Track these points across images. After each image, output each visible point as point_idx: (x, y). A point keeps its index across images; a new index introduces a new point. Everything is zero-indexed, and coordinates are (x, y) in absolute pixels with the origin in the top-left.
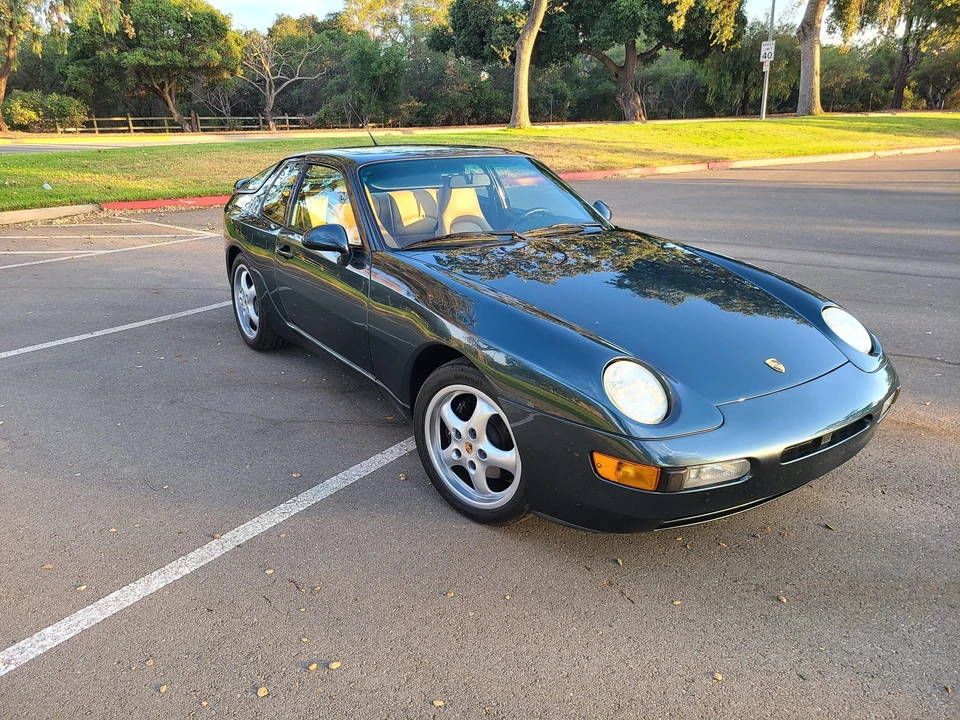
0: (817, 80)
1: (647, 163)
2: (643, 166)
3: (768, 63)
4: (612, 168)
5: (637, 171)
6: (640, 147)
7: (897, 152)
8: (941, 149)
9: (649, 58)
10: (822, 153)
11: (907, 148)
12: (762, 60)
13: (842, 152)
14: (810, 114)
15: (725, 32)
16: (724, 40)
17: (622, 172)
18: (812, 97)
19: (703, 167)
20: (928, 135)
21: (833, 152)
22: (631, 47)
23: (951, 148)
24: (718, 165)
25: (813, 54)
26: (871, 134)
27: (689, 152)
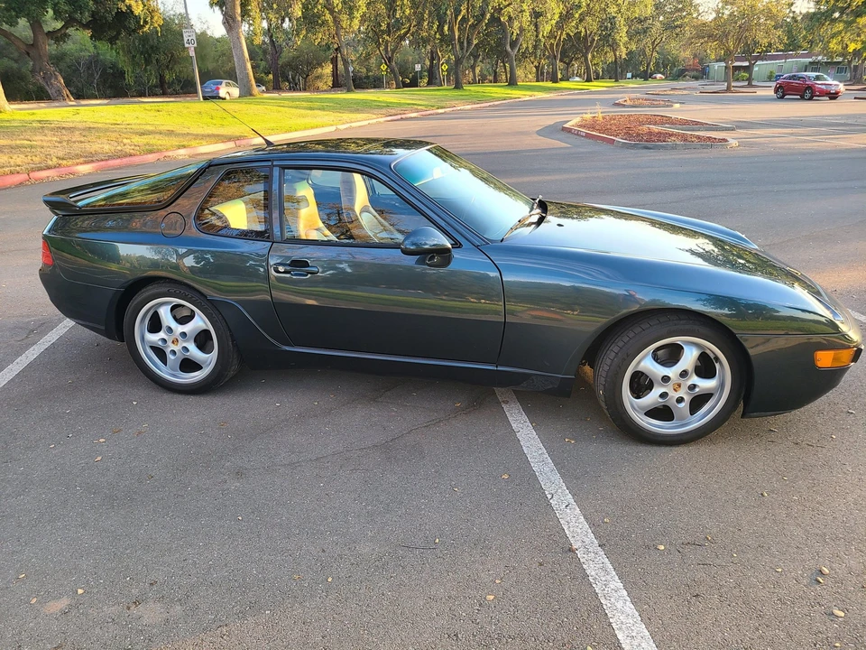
0: (249, 65)
1: (185, 143)
2: (184, 147)
3: (193, 49)
4: (159, 151)
5: (182, 151)
6: (161, 128)
7: (348, 125)
8: (371, 122)
9: (58, 36)
10: (305, 129)
11: (352, 122)
12: (187, 45)
13: (317, 127)
14: (251, 95)
15: (156, 18)
16: (156, 25)
17: (170, 154)
18: (250, 81)
19: (231, 145)
20: (351, 112)
21: (312, 128)
22: (36, 25)
23: (374, 121)
24: (243, 142)
25: (240, 43)
26: (316, 112)
27: (210, 132)
